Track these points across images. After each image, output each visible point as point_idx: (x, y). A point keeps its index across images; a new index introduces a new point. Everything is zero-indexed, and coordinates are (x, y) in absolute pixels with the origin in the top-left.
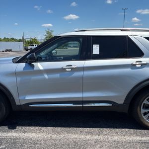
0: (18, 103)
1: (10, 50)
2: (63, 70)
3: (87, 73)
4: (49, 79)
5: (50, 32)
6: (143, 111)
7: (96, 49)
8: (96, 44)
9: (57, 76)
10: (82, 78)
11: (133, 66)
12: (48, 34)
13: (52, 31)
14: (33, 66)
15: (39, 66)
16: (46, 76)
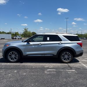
0: (24, 55)
1: (4, 39)
2: (38, 44)
3: (45, 45)
4: (34, 47)
5: (26, 29)
6: (62, 57)
7: (48, 39)
8: (48, 37)
9: (37, 46)
10: (44, 47)
11: (59, 44)
12: (25, 30)
13: (28, 29)
14: (29, 43)
15: (31, 43)
16: (33, 46)
